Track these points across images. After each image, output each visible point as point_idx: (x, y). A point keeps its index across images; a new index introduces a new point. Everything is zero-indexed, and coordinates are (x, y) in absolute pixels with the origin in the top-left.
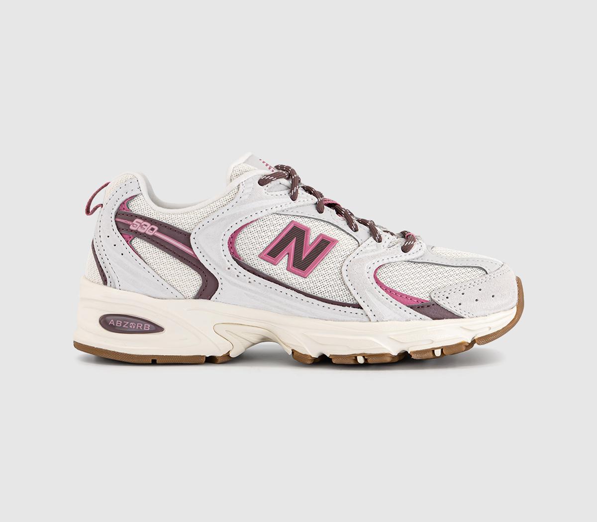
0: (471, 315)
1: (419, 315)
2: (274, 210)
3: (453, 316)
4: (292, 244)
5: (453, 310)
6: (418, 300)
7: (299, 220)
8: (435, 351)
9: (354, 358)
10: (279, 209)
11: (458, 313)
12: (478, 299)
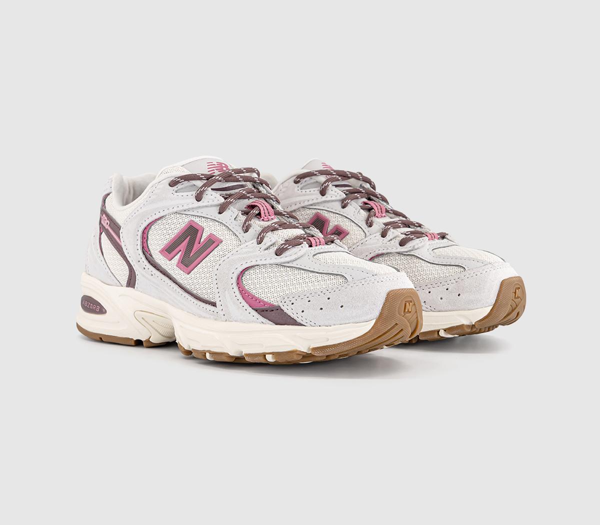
0: (313, 324)
1: (261, 319)
2: (175, 210)
3: (294, 323)
4: (185, 243)
5: (294, 316)
6: (265, 303)
7: (197, 220)
8: (267, 355)
9: (204, 354)
10: (181, 208)
11: (299, 320)
12: (322, 307)
